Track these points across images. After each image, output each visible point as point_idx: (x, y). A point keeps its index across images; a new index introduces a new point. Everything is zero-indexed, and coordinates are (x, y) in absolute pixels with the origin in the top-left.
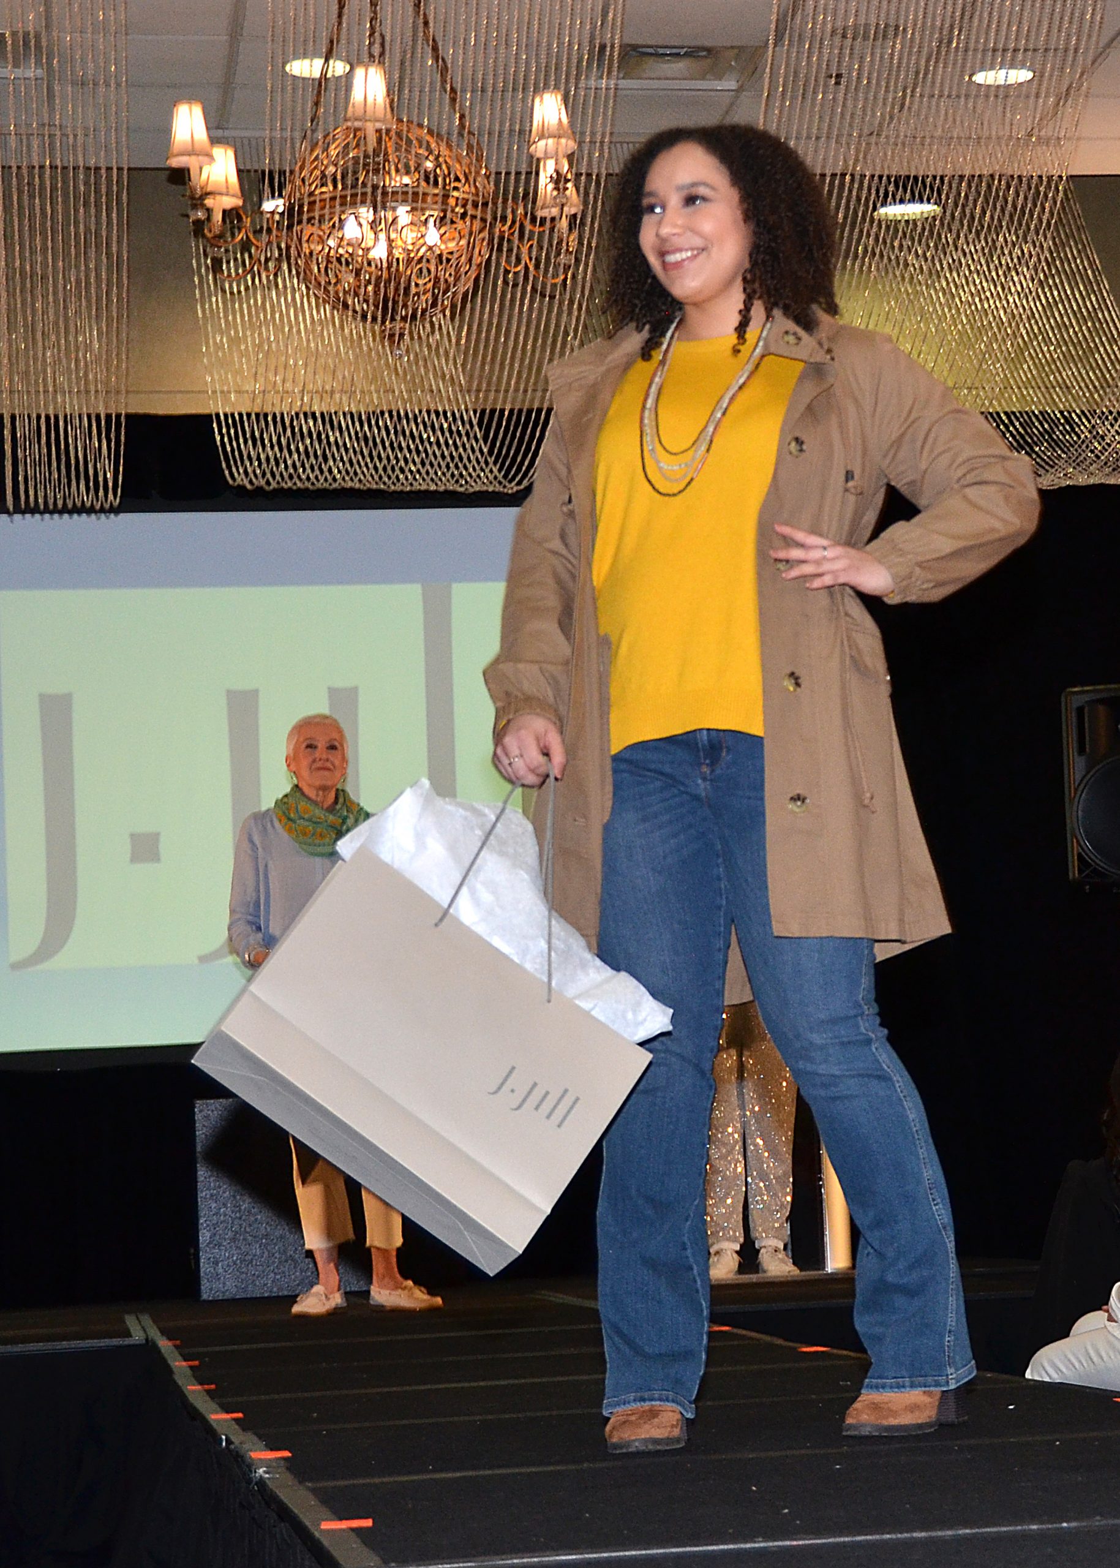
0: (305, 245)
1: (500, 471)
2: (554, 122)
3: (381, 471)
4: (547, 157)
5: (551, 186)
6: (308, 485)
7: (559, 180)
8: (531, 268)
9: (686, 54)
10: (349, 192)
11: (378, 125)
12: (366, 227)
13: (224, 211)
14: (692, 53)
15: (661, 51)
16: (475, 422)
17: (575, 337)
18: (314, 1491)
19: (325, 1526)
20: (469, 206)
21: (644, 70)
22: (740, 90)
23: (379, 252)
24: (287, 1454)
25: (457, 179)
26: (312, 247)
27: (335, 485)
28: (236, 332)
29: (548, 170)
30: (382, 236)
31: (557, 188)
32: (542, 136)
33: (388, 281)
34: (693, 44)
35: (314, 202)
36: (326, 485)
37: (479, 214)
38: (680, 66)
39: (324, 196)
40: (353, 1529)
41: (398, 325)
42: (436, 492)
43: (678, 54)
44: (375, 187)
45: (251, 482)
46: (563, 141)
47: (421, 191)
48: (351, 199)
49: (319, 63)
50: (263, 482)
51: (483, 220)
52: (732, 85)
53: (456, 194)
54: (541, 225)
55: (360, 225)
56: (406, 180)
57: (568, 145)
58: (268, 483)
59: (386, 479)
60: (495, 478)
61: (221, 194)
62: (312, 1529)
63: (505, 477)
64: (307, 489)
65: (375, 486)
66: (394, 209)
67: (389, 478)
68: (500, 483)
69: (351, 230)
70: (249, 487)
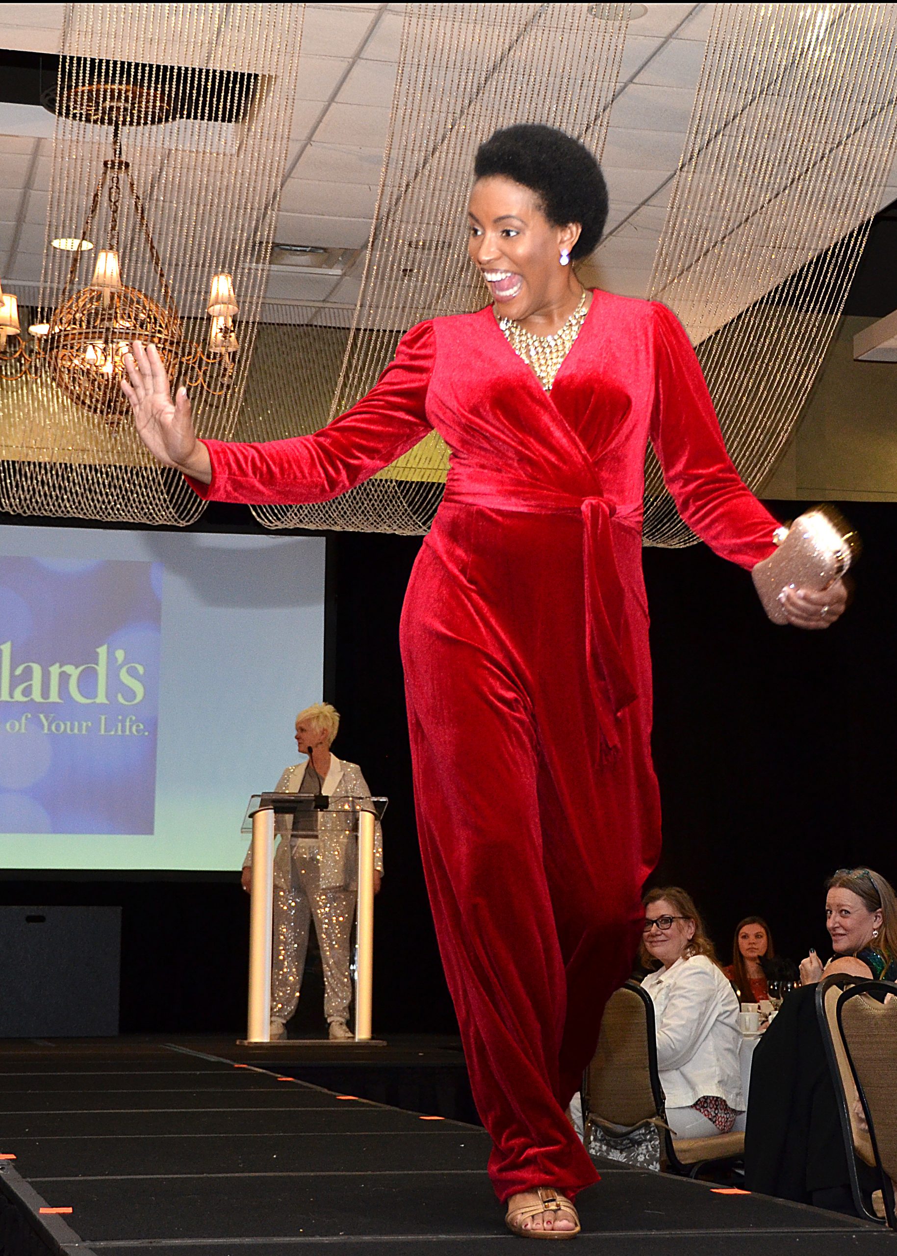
0: (59, 361)
1: (176, 513)
2: (226, 294)
3: (98, 509)
4: (220, 315)
5: (220, 335)
6: (50, 514)
7: (225, 331)
8: (205, 387)
9: (310, 251)
10: (91, 330)
11: (113, 290)
12: (99, 352)
13: (9, 336)
14: (314, 249)
15: (294, 248)
16: (162, 482)
17: (230, 432)
18: (31, 1183)
19: (42, 1211)
20: (168, 344)
21: (283, 259)
22: (344, 275)
23: (108, 369)
24: (13, 1157)
25: (161, 326)
26: (64, 362)
27: (69, 515)
28: (9, 410)
29: (218, 324)
30: (109, 358)
31: (225, 337)
32: (216, 302)
33: (113, 388)
34: (313, 245)
35: (68, 335)
36: (62, 515)
37: (174, 349)
38: (305, 259)
39: (74, 332)
40: (59, 1214)
41: (117, 416)
42: (133, 523)
43: (305, 251)
44: (108, 329)
45: (14, 511)
46: (231, 306)
47: (137, 332)
48: (90, 335)
49: (77, 242)
50: (21, 511)
51: (176, 353)
52: (339, 272)
53: (159, 335)
54: (215, 358)
55: (96, 351)
56: (128, 325)
57: (233, 309)
58: (25, 512)
59: (101, 514)
60: (173, 517)
61: (6, 325)
62: (35, 1213)
63: (179, 517)
64: (49, 517)
65: (93, 518)
66: (118, 343)
67: (104, 513)
68: (176, 520)
69: (90, 354)
70: (12, 513)
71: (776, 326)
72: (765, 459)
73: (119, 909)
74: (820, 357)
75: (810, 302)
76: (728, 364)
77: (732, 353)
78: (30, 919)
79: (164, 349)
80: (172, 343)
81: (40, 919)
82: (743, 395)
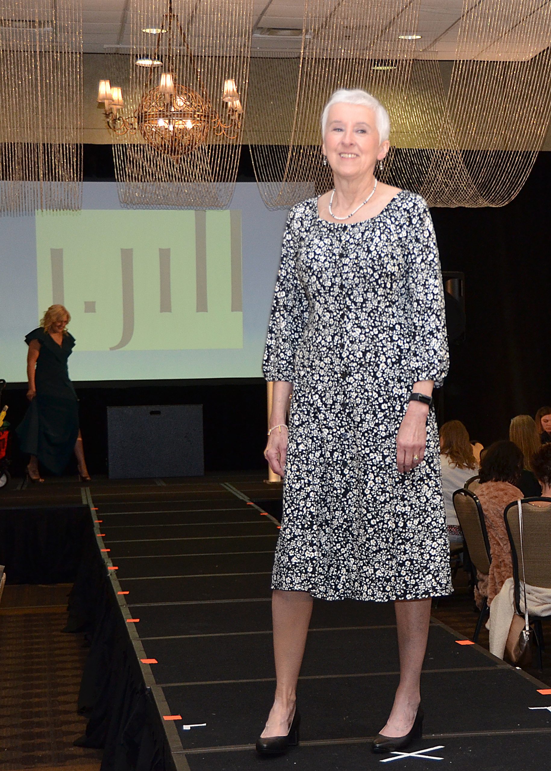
2: (231, 90)
4: (229, 101)
8: (225, 134)
14: (293, 30)
22: (313, 38)
32: (227, 96)
34: (292, 28)
37: (206, 120)
38: (289, 33)
46: (234, 98)
52: (309, 37)
53: (198, 113)
57: (236, 99)
61: (116, 105)
71: (521, 108)
72: (527, 170)
73: (201, 406)
74: (547, 121)
75: (537, 95)
76: (498, 127)
77: (499, 122)
78: (152, 413)
79: (201, 120)
80: (205, 116)
81: (158, 413)
82: (509, 141)
